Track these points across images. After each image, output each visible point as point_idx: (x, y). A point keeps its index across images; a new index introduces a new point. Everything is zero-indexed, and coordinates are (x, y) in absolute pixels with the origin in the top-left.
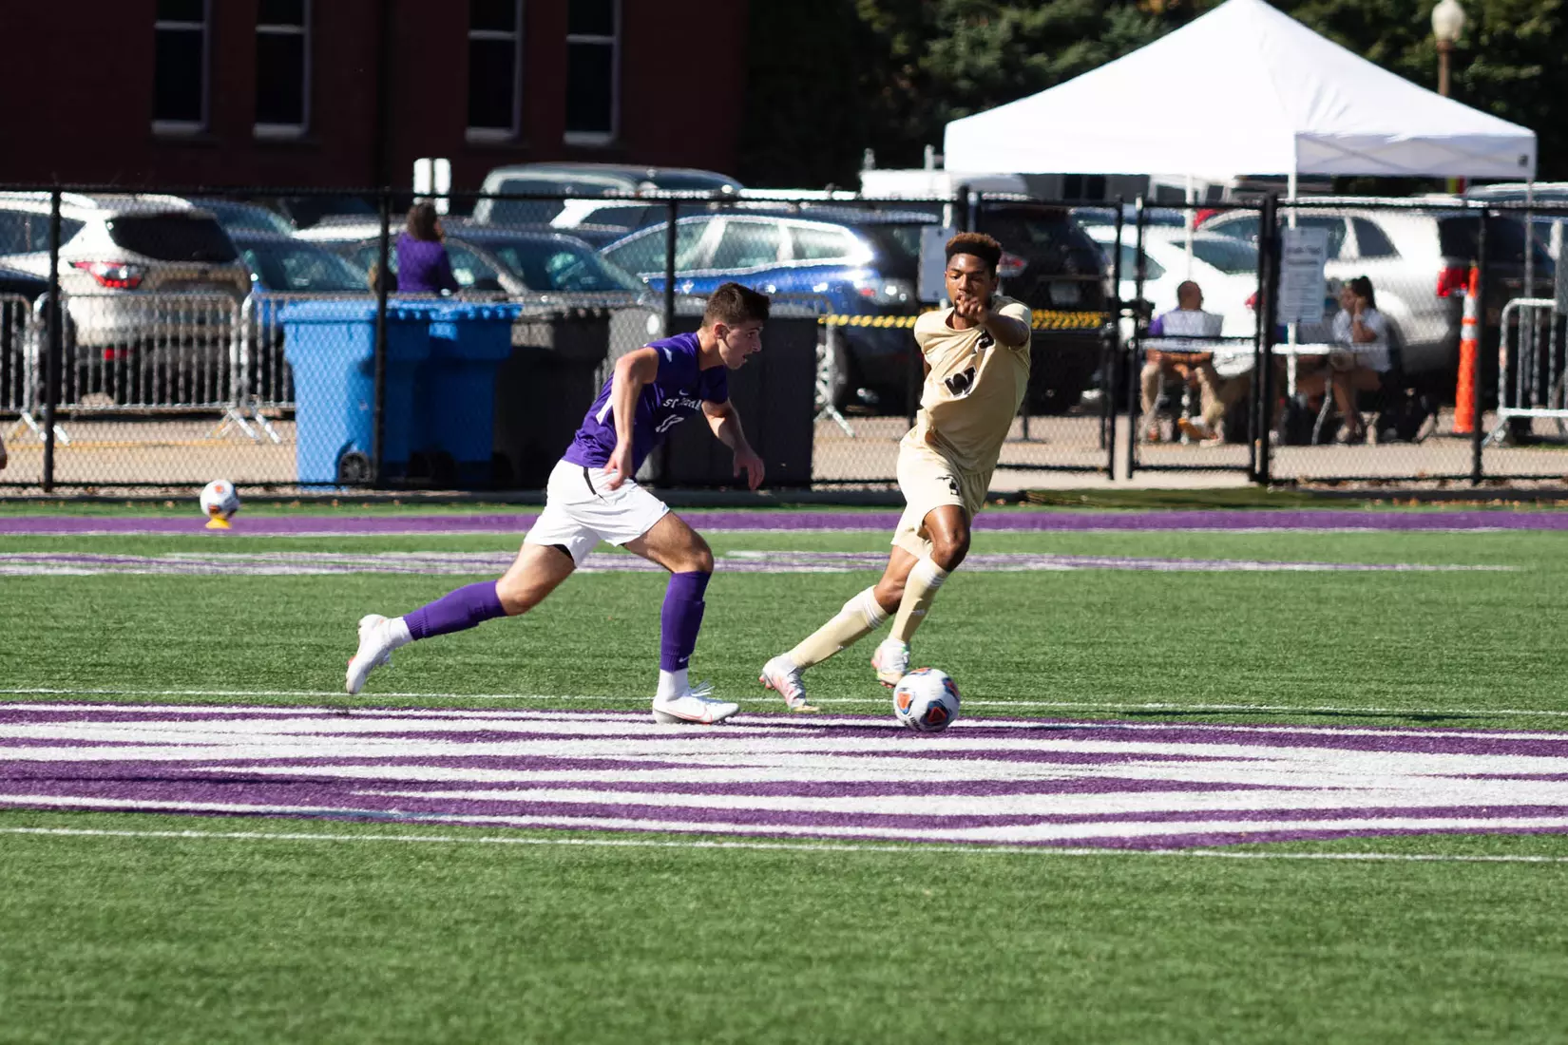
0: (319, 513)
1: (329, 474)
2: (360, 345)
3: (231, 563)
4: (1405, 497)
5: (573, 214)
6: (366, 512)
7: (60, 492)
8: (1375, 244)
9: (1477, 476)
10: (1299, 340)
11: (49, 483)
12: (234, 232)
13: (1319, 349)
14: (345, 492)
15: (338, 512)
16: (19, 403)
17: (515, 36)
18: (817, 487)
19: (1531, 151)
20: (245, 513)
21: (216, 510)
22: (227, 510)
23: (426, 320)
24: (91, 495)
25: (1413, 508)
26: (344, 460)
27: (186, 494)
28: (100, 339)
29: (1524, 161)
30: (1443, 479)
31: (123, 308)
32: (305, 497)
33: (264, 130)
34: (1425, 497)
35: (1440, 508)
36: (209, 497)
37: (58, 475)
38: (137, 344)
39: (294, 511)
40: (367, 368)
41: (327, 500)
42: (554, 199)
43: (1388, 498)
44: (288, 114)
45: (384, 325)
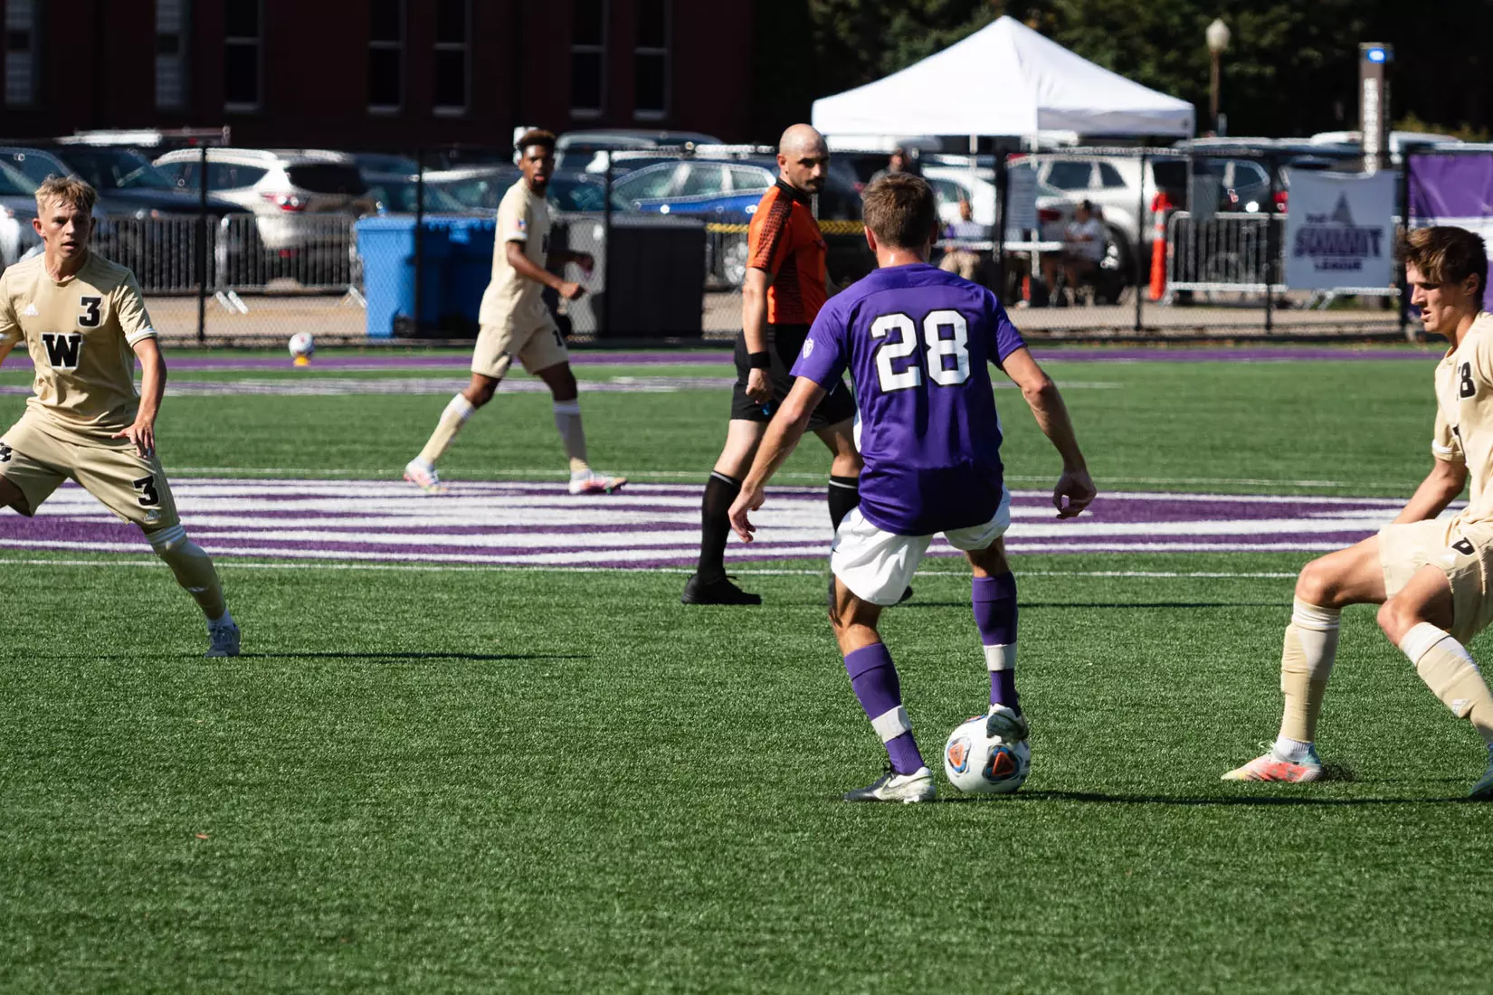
0: (377, 354)
1: (386, 328)
2: (405, 246)
3: (306, 389)
4: (1091, 340)
5: (600, 163)
6: (409, 353)
7: (209, 342)
8: (1112, 179)
9: (1138, 327)
10: (1042, 239)
11: (201, 336)
12: (368, 175)
13: (1053, 246)
14: (397, 341)
15: (390, 354)
16: (213, 284)
17: (601, 49)
18: (707, 338)
19: (1190, 118)
20: (319, 356)
21: (300, 353)
22: (308, 353)
23: (448, 230)
24: (229, 344)
25: (1096, 348)
26: (396, 320)
27: (280, 345)
28: (281, 245)
29: (1185, 124)
30: (1117, 329)
31: (297, 224)
32: (371, 345)
33: (442, 111)
34: (1104, 340)
35: (1112, 347)
36: (296, 345)
37: (209, 331)
38: (307, 247)
39: (360, 354)
40: (410, 261)
41: (382, 347)
42: (588, 153)
43: (1080, 341)
44: (455, 100)
45: (420, 233)
